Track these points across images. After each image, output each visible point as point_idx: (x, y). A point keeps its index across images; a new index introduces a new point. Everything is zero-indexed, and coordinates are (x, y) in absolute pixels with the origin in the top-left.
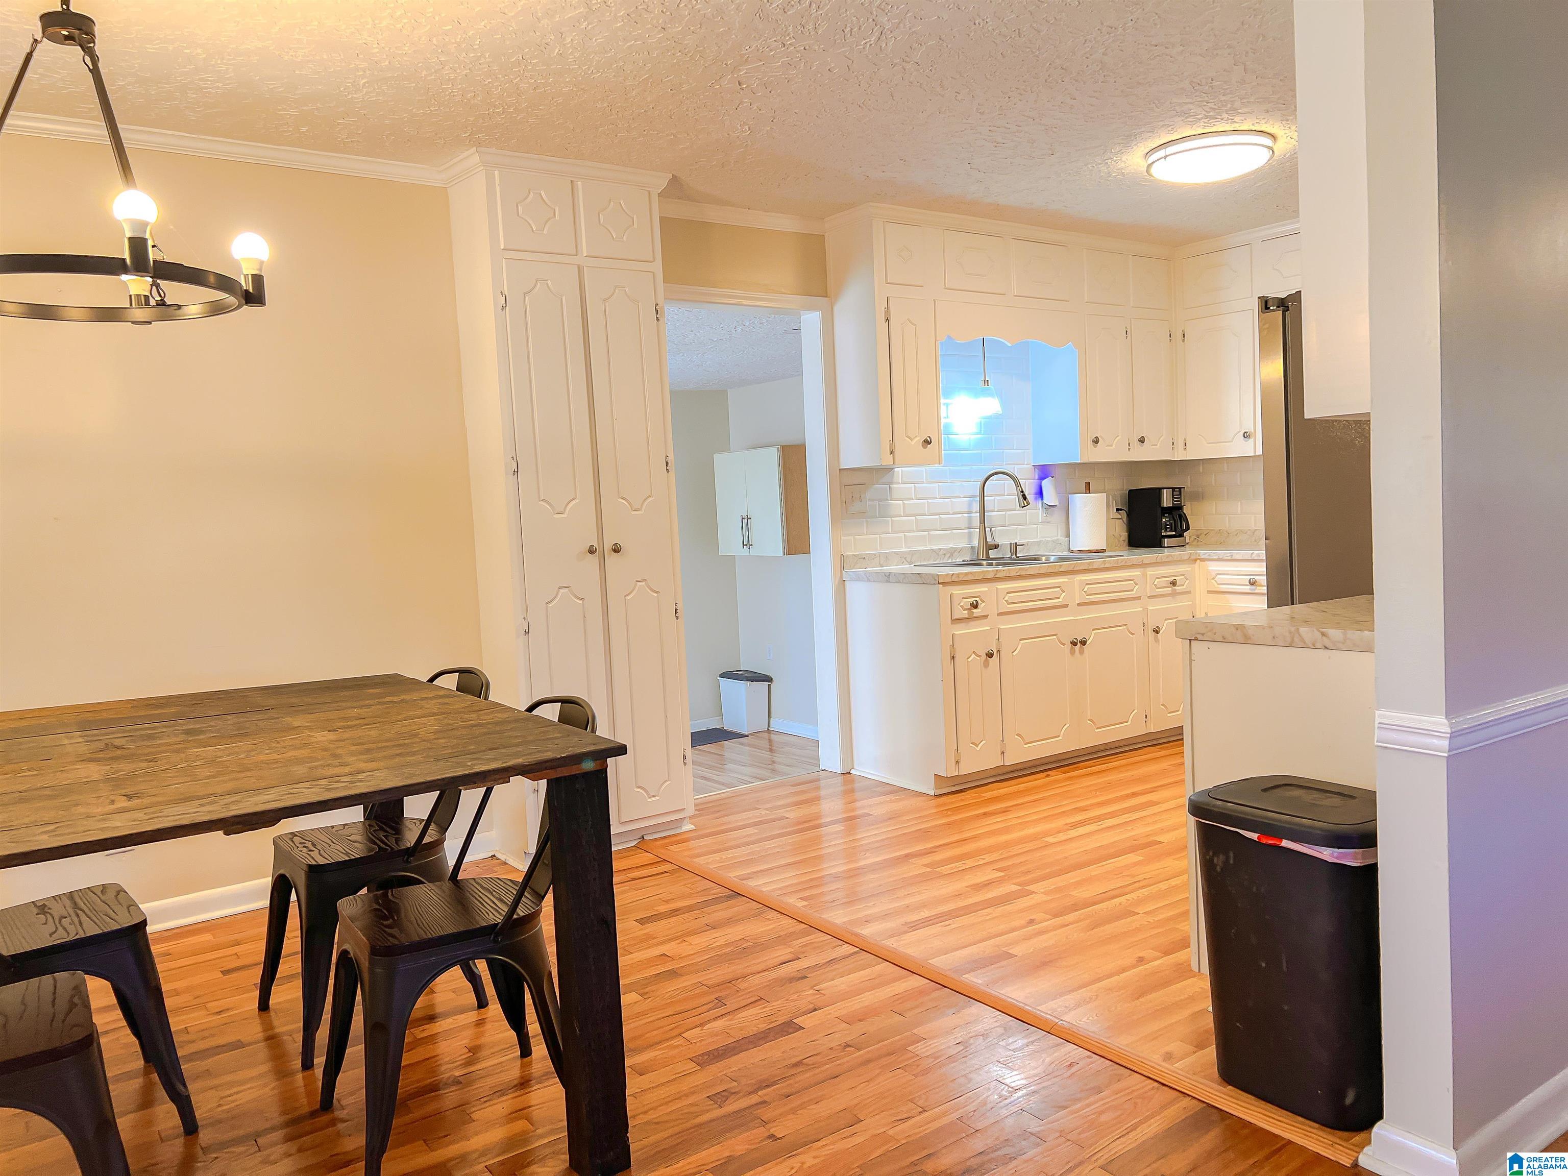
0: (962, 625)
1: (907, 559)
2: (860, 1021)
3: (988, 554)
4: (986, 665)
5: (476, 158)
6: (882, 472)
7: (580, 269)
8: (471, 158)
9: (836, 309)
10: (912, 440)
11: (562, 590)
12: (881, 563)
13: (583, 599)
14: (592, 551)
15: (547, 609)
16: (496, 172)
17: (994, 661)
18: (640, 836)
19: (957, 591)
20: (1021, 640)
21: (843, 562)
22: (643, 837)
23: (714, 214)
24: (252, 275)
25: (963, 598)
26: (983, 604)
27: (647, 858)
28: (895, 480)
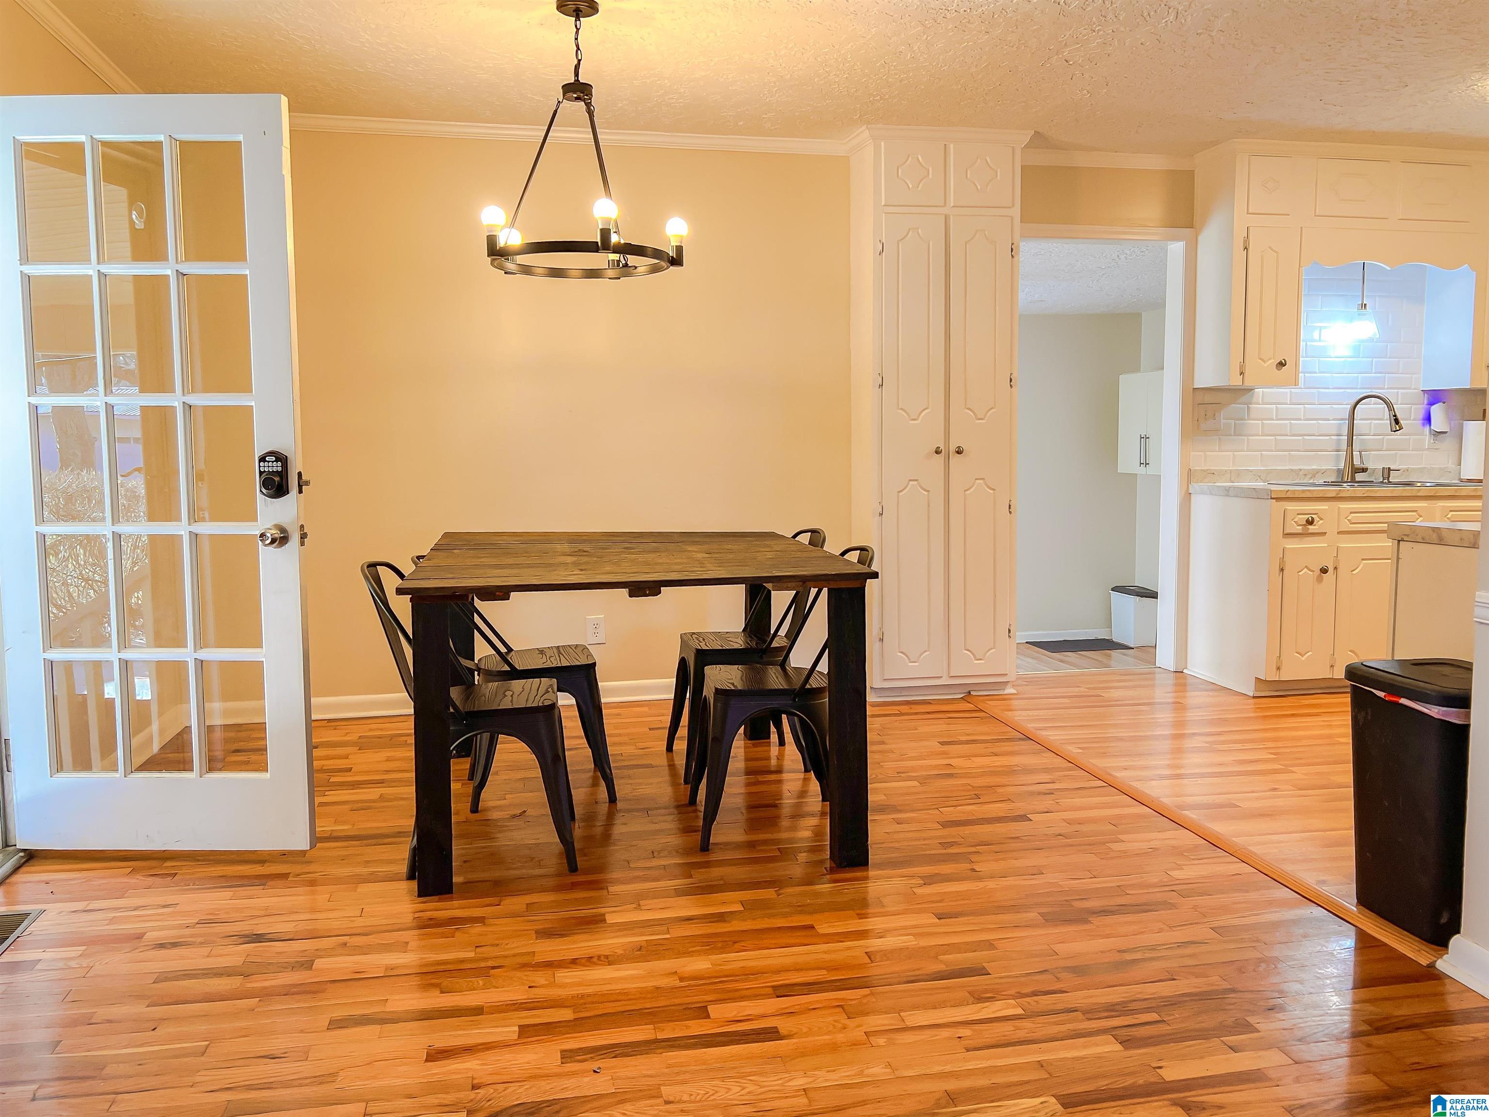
0: (1296, 540)
1: (1262, 477)
2: (1080, 824)
3: (1353, 477)
4: (1319, 580)
5: (866, 134)
6: (1241, 393)
7: (947, 218)
8: (863, 134)
9: (1200, 238)
10: (1265, 363)
11: (911, 483)
12: (1232, 479)
13: (928, 491)
14: (938, 452)
15: (898, 497)
16: (882, 143)
17: (1330, 576)
18: (966, 691)
19: (1291, 507)
20: (1363, 560)
21: (1189, 476)
22: (969, 692)
23: (1081, 160)
24: (676, 246)
25: (1298, 514)
26: (1321, 522)
27: (970, 706)
28: (1254, 400)
